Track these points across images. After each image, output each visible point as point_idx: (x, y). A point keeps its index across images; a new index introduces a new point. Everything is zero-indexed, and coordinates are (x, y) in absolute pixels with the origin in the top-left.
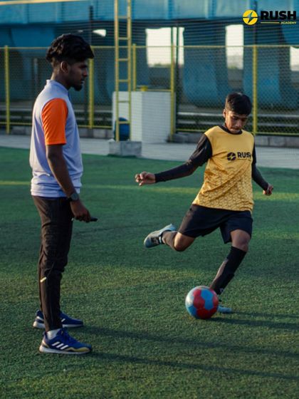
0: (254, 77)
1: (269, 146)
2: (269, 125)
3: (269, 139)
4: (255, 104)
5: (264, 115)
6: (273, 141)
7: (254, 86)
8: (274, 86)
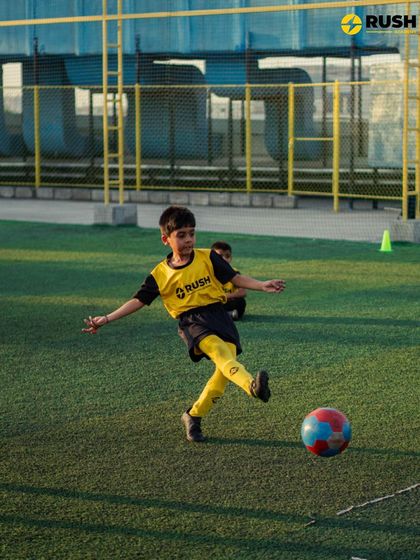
0: (36, 122)
1: (53, 199)
2: (53, 175)
3: (54, 192)
4: (37, 152)
5: (47, 165)
6: (58, 194)
7: (36, 132)
8: (57, 131)
